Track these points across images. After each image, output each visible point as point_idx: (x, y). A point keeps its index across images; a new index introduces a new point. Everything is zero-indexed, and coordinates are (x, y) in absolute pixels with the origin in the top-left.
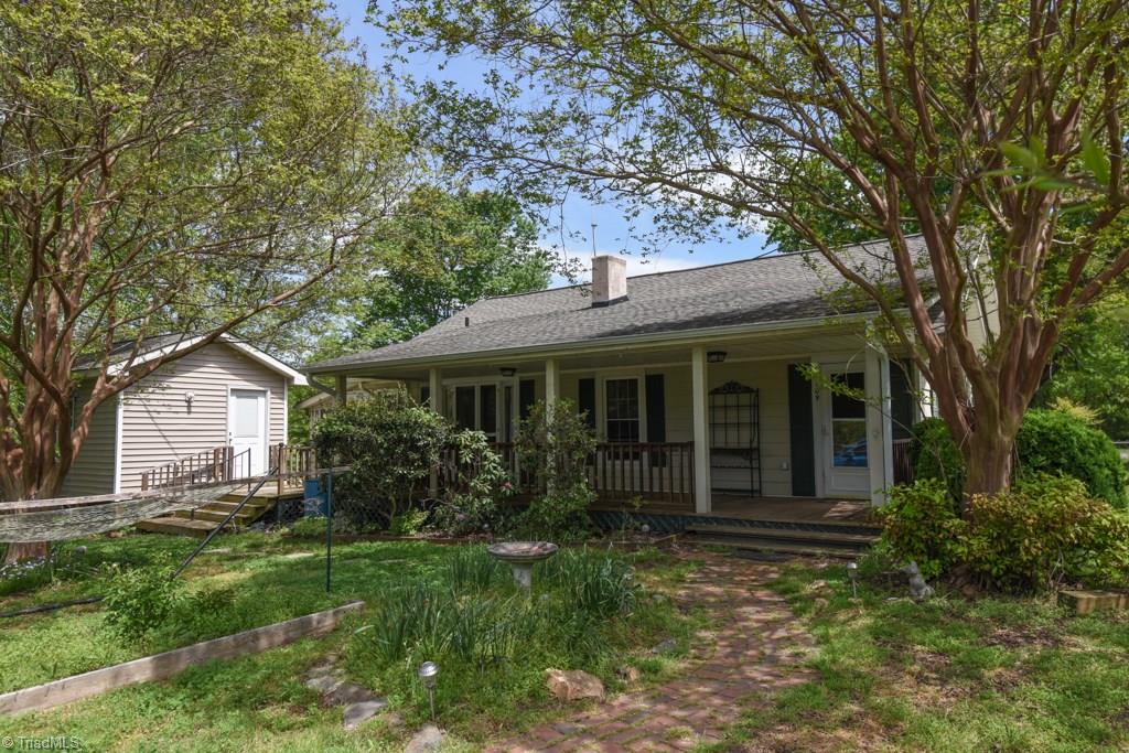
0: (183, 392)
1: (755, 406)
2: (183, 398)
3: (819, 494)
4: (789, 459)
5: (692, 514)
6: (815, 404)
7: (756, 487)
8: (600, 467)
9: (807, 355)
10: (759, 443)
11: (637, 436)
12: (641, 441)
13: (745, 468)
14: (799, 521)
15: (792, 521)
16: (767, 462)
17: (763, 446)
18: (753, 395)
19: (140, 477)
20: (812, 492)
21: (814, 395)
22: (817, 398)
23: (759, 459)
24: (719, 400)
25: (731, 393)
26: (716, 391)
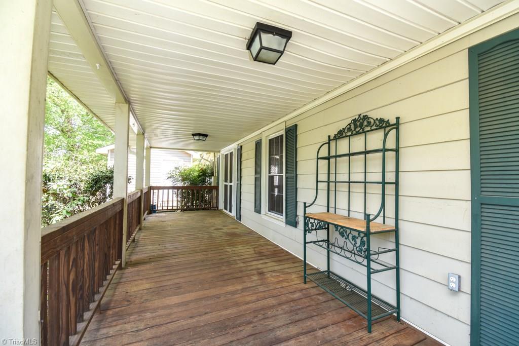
10: (397, 221)
17: (401, 225)
23: (397, 251)
24: (343, 146)
25: (358, 133)
26: (340, 135)
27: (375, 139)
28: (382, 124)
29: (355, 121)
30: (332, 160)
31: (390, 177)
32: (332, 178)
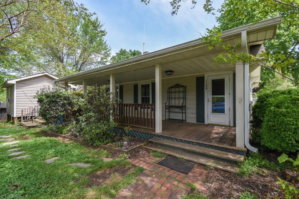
0: (36, 89)
1: (184, 92)
2: (36, 90)
3: (206, 122)
4: (196, 110)
5: (154, 133)
6: (205, 91)
7: (184, 119)
8: (139, 111)
9: (203, 73)
10: (185, 104)
11: (149, 102)
12: (150, 103)
13: (181, 112)
14: (197, 142)
15: (194, 141)
16: (188, 111)
17: (186, 105)
18: (184, 88)
19: (21, 111)
20: (203, 121)
21: (205, 87)
22: (206, 88)
23: (185, 110)
24: (173, 90)
25: (177, 87)
26: (172, 87)
27: (181, 89)
28: (182, 86)
29: (176, 85)
30: (170, 93)
31: (185, 97)
32: (170, 97)
